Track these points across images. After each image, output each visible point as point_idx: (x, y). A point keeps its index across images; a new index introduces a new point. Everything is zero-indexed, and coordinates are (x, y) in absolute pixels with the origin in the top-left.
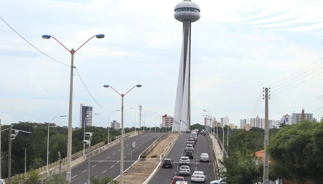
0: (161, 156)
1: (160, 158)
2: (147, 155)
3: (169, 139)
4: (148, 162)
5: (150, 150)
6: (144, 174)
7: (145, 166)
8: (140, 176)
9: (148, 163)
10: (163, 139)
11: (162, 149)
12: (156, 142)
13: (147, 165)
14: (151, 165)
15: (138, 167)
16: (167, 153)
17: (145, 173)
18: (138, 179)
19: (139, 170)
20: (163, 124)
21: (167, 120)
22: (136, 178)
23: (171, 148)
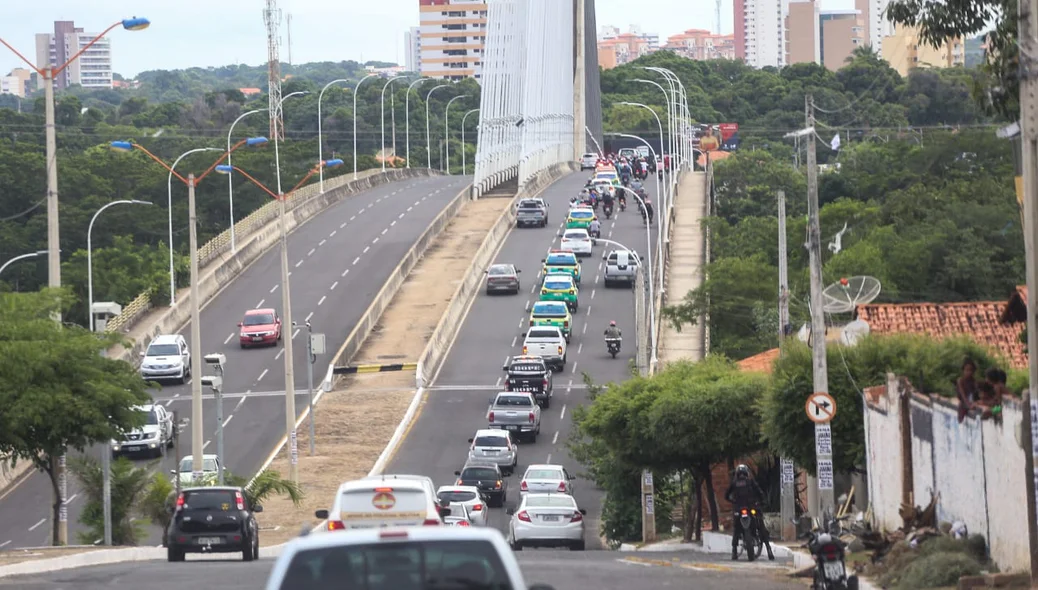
0: (420, 365)
1: (419, 375)
2: (360, 355)
3: (459, 247)
4: (366, 391)
5: (371, 327)
6: (356, 447)
7: (359, 411)
8: (347, 458)
9: (367, 398)
10: (429, 253)
11: (425, 318)
12: (395, 280)
13: (366, 407)
14: (379, 405)
15: (334, 418)
16: (449, 341)
17: (362, 443)
18: (342, 468)
19: (338, 433)
20: (425, 42)
21: (456, 20)
22: (332, 465)
23: (464, 309)
